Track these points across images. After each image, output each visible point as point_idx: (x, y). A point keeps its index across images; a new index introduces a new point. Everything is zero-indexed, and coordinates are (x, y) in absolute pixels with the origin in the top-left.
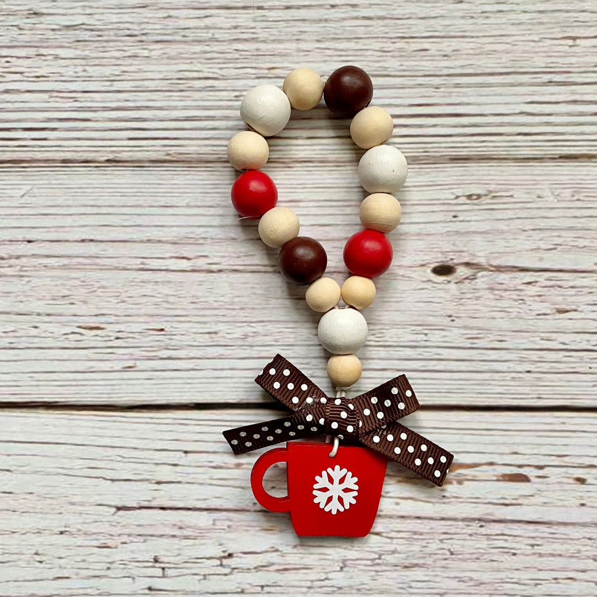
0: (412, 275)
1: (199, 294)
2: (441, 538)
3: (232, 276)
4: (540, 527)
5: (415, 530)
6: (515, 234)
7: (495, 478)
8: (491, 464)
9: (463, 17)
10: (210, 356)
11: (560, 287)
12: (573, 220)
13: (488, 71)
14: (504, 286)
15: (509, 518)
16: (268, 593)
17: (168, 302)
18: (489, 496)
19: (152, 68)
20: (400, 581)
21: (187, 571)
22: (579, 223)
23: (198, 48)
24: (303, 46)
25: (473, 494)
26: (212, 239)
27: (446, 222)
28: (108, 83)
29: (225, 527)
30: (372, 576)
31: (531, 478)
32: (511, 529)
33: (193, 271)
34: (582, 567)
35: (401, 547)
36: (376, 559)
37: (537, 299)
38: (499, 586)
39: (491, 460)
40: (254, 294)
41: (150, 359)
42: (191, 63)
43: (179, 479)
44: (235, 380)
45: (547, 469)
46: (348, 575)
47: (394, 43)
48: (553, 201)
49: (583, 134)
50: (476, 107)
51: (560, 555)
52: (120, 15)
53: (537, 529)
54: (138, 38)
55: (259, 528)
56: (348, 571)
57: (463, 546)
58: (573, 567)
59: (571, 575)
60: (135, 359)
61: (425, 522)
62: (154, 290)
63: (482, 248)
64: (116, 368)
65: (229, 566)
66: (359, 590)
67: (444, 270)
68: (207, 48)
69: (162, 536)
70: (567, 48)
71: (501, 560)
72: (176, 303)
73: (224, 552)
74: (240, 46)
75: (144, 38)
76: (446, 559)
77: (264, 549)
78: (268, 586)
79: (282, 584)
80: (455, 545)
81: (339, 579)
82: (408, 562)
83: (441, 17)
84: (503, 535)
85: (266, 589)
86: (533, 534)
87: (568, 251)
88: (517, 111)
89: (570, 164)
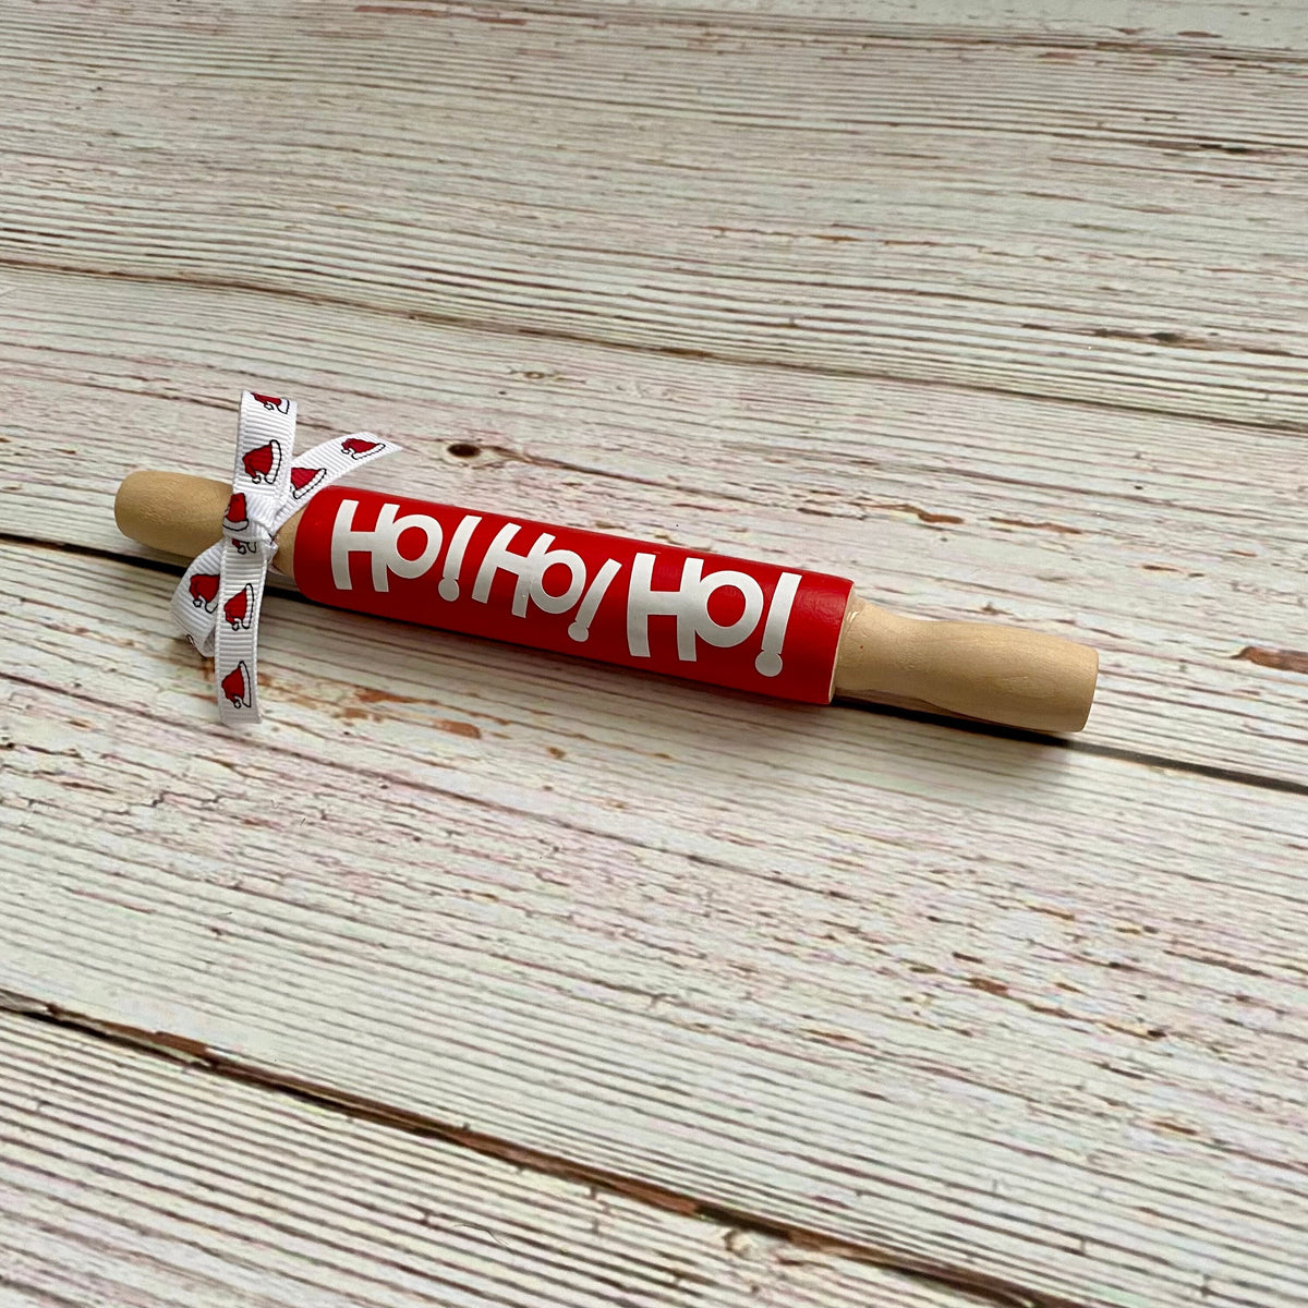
0: (420, 450)
2: (318, 791)
3: (188, 405)
4: (473, 808)
5: (285, 771)
6: (572, 424)
7: (431, 723)
9: (592, 193)
11: (611, 496)
12: (655, 421)
13: (602, 247)
14: (536, 483)
15: (431, 783)
16: (35, 812)
17: (95, 423)
18: (413, 746)
20: (230, 841)
22: (663, 426)
23: (268, 179)
24: (390, 192)
25: (390, 739)
26: (184, 362)
27: (488, 397)
29: (23, 707)
30: (193, 825)
31: (484, 734)
32: (427, 800)
33: (143, 393)
34: (513, 882)
35: (256, 791)
36: (210, 801)
37: (575, 505)
38: (377, 884)
39: (435, 697)
40: (206, 431)
41: (41, 482)
42: (254, 191)
45: (511, 726)
46: (160, 815)
48: (635, 396)
49: (701, 328)
50: (572, 280)
51: (487, 857)
53: (465, 810)
55: (65, 719)
56: (162, 809)
57: (345, 810)
58: (501, 878)
59: (493, 890)
60: (24, 481)
61: (305, 763)
62: (89, 408)
63: (521, 434)
66: (165, 840)
67: (464, 451)
68: (278, 180)
70: (710, 238)
71: (395, 843)
72: (106, 425)
73: (5, 739)
74: (315, 182)
76: (311, 824)
77: (60, 749)
78: (41, 802)
79: (61, 804)
80: (334, 806)
81: (144, 817)
82: (255, 815)
83: (567, 189)
84: (411, 806)
85: (36, 806)
86: (457, 816)
87: (634, 456)
88: (624, 293)
89: (673, 359)
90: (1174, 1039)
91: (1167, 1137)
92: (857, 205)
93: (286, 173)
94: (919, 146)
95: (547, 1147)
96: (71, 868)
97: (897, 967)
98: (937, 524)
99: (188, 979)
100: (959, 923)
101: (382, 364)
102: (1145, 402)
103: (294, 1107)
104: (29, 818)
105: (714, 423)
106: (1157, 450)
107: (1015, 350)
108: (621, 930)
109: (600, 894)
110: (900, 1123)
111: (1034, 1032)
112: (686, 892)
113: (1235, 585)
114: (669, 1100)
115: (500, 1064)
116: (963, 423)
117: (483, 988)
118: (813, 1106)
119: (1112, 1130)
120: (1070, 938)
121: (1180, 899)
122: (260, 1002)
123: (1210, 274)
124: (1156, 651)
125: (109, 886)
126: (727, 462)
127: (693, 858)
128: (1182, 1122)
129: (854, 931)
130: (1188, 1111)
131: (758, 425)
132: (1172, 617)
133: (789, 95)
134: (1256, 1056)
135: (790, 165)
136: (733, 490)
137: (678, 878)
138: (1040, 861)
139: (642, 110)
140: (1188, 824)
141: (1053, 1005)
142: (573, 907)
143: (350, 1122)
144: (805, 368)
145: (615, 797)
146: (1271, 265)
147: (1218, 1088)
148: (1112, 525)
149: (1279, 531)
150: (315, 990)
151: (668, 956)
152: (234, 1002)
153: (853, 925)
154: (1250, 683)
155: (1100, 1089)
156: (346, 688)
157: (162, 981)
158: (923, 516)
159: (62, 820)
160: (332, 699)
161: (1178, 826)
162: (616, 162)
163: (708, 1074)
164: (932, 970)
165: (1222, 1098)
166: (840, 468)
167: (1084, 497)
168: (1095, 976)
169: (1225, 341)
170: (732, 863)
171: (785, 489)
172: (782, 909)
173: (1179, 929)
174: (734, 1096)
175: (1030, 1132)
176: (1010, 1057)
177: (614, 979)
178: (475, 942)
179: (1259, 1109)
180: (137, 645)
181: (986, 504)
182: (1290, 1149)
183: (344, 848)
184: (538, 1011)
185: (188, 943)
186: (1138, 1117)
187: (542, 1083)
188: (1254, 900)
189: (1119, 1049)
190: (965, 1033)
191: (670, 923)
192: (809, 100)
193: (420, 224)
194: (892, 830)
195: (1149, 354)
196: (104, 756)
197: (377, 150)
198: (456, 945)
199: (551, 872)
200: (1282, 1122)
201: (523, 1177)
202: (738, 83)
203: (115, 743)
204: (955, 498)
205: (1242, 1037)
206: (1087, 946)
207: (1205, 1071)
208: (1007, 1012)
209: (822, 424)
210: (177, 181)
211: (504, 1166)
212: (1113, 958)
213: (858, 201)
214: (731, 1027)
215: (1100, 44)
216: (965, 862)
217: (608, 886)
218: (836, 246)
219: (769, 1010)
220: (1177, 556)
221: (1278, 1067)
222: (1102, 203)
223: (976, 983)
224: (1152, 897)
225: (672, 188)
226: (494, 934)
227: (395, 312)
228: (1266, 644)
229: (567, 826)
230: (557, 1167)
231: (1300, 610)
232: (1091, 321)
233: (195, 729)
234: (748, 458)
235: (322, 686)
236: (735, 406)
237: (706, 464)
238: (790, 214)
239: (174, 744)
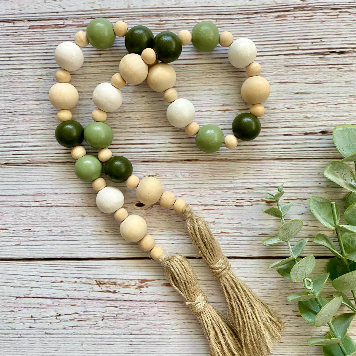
0: (128, 207)
1: (43, 215)
2: (140, 308)
3: (56, 208)
4: (178, 304)
5: (130, 305)
7: (160, 285)
8: (159, 280)
10: (49, 240)
12: (189, 185)
14: (163, 211)
15: (166, 300)
16: (74, 329)
17: (32, 219)
18: (158, 292)
19: (20, 126)
20: (125, 324)
21: (44, 321)
22: (192, 186)
25: (152, 291)
26: (48, 194)
28: (3, 132)
29: (57, 305)
30: (114, 323)
32: (167, 304)
33: (41, 206)
35: (125, 312)
36: (115, 316)
37: (176, 215)
38: (163, 326)
39: (159, 278)
40: (65, 215)
41: (26, 241)
42: (35, 123)
43: (39, 287)
44: (59, 249)
46: (105, 322)
47: (117, 114)
48: (181, 178)
50: (150, 140)
52: (5, 104)
54: (13, 113)
55: (70, 305)
57: (148, 311)
58: (190, 318)
59: (190, 321)
60: (20, 241)
61: (134, 302)
62: (26, 214)
64: (13, 245)
65: (59, 319)
66: (109, 328)
67: (140, 205)
68: (41, 117)
69: (33, 308)
71: (163, 316)
72: (35, 219)
73: (57, 314)
75: (15, 113)
76: (142, 316)
77: (72, 313)
78: (75, 326)
79: (80, 326)
80: (146, 311)
81: (101, 324)
82: (127, 317)
84: (164, 307)
85: (74, 328)
86: (175, 306)
87: (187, 197)
88: (167, 142)
89: (188, 163)
92: (229, 96)
96: (90, 339)
98: (271, 204)
102: (319, 156)
104: (74, 331)
105: (205, 182)
107: (283, 144)
116: (272, 171)
123: (335, 106)
125: (101, 341)
126: (212, 194)
135: (204, 81)
136: (216, 203)
144: (226, 160)
146: (352, 100)
156: (136, 281)
158: (267, 202)
159: (82, 329)
160: (133, 285)
166: (243, 191)
167: (306, 188)
171: (230, 200)
178: (190, 333)
180: (78, 282)
183: (152, 319)
185: (125, 349)
194: (275, 287)
195: (319, 139)
196: (84, 312)
203: (85, 308)
209: (235, 178)
215: (295, 8)
216: (291, 290)
218: (225, 114)
222: (302, 83)
226: (193, 330)
232: (303, 130)
233: (103, 300)
234: (218, 192)
235: (130, 282)
236: (210, 176)
237: (207, 196)
238: (209, 102)
239: (100, 305)
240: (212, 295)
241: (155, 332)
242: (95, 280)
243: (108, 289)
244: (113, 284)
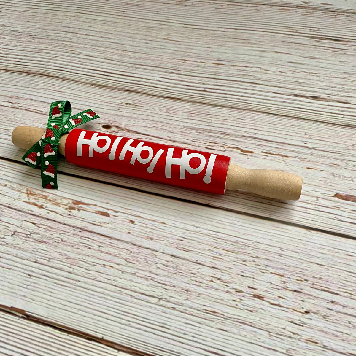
0: (93, 126)
1: (10, 115)
2: (60, 232)
3: (25, 111)
4: (107, 239)
5: (51, 226)
6: (139, 120)
7: (94, 212)
8: (96, 205)
9: (147, 48)
12: (164, 119)
13: (149, 65)
15: (94, 231)
18: (89, 219)
19: (33, 45)
20: (34, 247)
22: (166, 121)
23: (50, 41)
24: (86, 46)
25: (82, 216)
26: (24, 98)
27: (114, 110)
30: (23, 242)
31: (110, 216)
32: (93, 236)
33: (12, 107)
34: (118, 262)
35: (42, 232)
36: (28, 235)
38: (78, 262)
39: (96, 204)
40: (30, 119)
42: (46, 45)
45: (119, 213)
46: (13, 239)
47: (118, 51)
48: (158, 111)
49: (178, 91)
50: (140, 75)
51: (110, 254)
52: (30, 30)
53: (104, 239)
54: (33, 36)
56: (14, 237)
57: (68, 239)
58: (114, 261)
59: (112, 265)
61: (57, 223)
63: (124, 122)
66: (15, 247)
67: (107, 127)
68: (53, 42)
70: (181, 63)
71: (83, 249)
74: (64, 43)
76: (58, 243)
80: (65, 237)
81: (9, 239)
82: (42, 239)
83: (139, 47)
84: (88, 238)
86: (102, 241)
87: (158, 130)
88: (155, 79)
89: (170, 100)
90: (312, 314)
91: (309, 344)
92: (225, 54)
93: (56, 40)
94: (244, 36)
95: (126, 344)
97: (231, 291)
98: (246, 153)
99: (21, 290)
100: (250, 277)
101: (83, 99)
102: (308, 117)
103: (52, 331)
105: (181, 120)
106: (311, 132)
107: (270, 100)
108: (150, 278)
109: (144, 266)
110: (231, 339)
111: (271, 311)
112: (170, 266)
113: (333, 174)
114: (163, 331)
115: (113, 318)
117: (109, 295)
118: (206, 333)
119: (293, 342)
120: (283, 282)
121: (315, 271)
122: (42, 298)
123: (328, 78)
124: (310, 194)
126: (185, 133)
127: (172, 255)
128: (314, 340)
129: (219, 279)
130: (316, 336)
131: (194, 121)
132: (314, 184)
133: (205, 19)
134: (336, 320)
135: (205, 41)
136: (186, 141)
137: (167, 262)
138: (274, 259)
139: (162, 23)
140: (318, 248)
141: (277, 303)
142: (136, 270)
143: (68, 336)
144: (208, 104)
145: (150, 236)
146: (346, 76)
147: (325, 330)
148: (297, 155)
149: (346, 158)
150: (59, 294)
151: (164, 286)
152: (34, 298)
153: (219, 277)
154: (337, 205)
155: (290, 329)
156: (69, 200)
157: (13, 291)
158: (242, 151)
160: (65, 204)
161: (314, 248)
162: (154, 39)
163: (175, 323)
164: (242, 292)
165: (326, 333)
166: (218, 135)
167: (289, 146)
168: (289, 294)
169: (332, 99)
170: (183, 257)
171: (202, 141)
172: (198, 272)
173: (315, 280)
174: (182, 330)
175: (269, 342)
176: (264, 319)
177: (147, 293)
178: (106, 281)
179: (337, 336)
180: (8, 186)
181: (261, 147)
182: (345, 349)
183: (67, 250)
184: (125, 303)
185: (21, 279)
186: (301, 338)
187: (125, 325)
188: (337, 271)
189: (296, 317)
190: (251, 311)
191: (165, 276)
192: (211, 21)
193: (95, 56)
194: (231, 248)
195: (310, 102)
197: (83, 33)
198: (101, 282)
199: (129, 259)
200: (343, 340)
201: (119, 354)
202: (191, 15)
204: (252, 145)
205: (332, 314)
206: (287, 285)
207: (322, 324)
208: (264, 305)
209: (213, 122)
210: (23, 41)
211: (113, 350)
212: (295, 289)
213: (225, 53)
214: (182, 308)
215: (297, 6)
216: (252, 258)
217: (147, 264)
218: (218, 67)
219: (193, 303)
220: (316, 165)
221: (343, 323)
222: (297, 55)
223: (255, 296)
224: (307, 270)
225: (170, 47)
226: (112, 278)
227: (87, 83)
228: (342, 192)
229: (135, 245)
230: (130, 351)
231: (352, 182)
232: (293, 92)
233: (24, 212)
234: (191, 131)
235: (62, 200)
236: (188, 115)
237: (179, 133)
238: (205, 56)
239: (18, 217)
240: (151, 239)
241: (65, 268)
242: (27, 189)
243: (36, 202)
244: (44, 197)
